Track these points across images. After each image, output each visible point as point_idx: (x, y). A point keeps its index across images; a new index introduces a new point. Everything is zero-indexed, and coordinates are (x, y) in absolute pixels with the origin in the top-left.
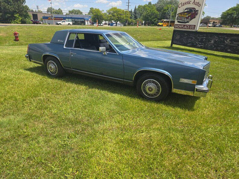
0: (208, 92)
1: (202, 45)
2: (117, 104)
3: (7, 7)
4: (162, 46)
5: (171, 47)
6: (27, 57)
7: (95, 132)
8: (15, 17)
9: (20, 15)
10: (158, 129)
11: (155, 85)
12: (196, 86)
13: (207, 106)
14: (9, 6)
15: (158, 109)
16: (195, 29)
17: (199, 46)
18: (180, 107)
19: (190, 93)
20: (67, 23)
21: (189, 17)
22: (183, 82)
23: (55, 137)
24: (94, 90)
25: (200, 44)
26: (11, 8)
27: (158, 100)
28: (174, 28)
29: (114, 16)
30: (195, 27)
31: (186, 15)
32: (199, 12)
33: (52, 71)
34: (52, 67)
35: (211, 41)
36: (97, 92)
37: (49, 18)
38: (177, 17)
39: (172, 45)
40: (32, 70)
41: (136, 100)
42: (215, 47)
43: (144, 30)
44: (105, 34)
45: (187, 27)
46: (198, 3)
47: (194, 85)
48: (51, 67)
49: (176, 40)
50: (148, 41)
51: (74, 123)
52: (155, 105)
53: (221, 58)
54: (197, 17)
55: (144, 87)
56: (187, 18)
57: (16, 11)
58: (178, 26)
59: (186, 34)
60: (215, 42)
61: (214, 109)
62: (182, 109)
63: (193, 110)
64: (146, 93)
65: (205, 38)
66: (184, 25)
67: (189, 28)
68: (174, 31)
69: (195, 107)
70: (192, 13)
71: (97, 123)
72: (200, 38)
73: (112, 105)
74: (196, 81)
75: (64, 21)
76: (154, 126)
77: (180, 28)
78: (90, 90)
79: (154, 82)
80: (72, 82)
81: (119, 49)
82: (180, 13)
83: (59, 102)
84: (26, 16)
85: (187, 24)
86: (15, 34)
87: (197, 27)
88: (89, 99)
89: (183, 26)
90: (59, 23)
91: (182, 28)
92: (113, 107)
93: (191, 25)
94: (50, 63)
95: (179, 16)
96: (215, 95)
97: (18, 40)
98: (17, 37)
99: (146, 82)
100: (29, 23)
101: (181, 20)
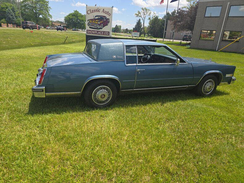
21: (101, 24)
22: (227, 76)
30: (109, 34)
31: (98, 22)
32: (110, 20)
45: (101, 33)
46: (108, 12)
47: (232, 77)
54: (109, 24)
55: (204, 87)
56: (99, 25)
66: (98, 31)
67: (104, 34)
68: (87, 36)
74: (232, 74)
77: (94, 34)
89: (96, 32)
91: (96, 34)
93: (105, 32)
95: (90, 22)
99: (206, 83)
101: (93, 26)
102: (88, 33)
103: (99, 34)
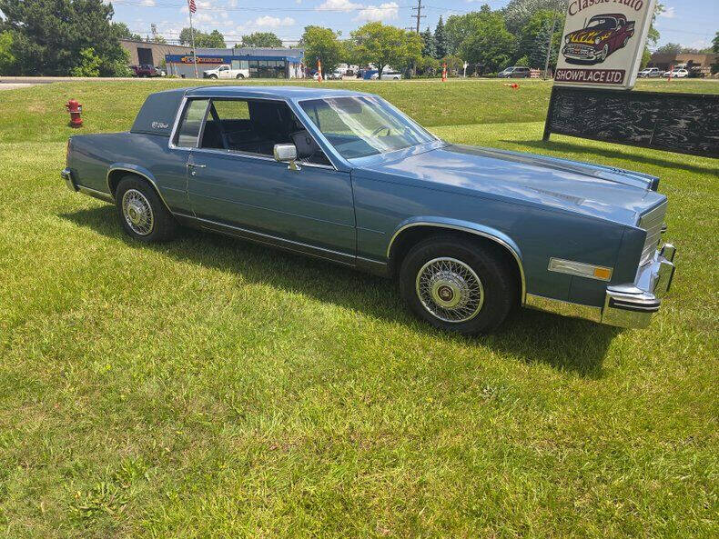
0: (655, 311)
1: (646, 136)
2: (326, 343)
3: (60, 29)
4: (514, 139)
5: (545, 143)
6: (67, 179)
7: (220, 457)
8: (83, 57)
9: (98, 52)
10: (455, 451)
11: (462, 280)
12: (609, 288)
13: (655, 360)
14: (64, 24)
15: (469, 367)
16: (624, 84)
17: (639, 138)
18: (551, 361)
19: (591, 313)
20: (236, 72)
21: (603, 43)
22: (562, 271)
23: (69, 474)
24: (258, 287)
25: (640, 133)
26: (71, 32)
27: (474, 332)
28: (556, 80)
29: (372, 47)
30: (622, 79)
31: (594, 38)
32: (637, 27)
33: (136, 222)
34: (136, 210)
35: (677, 123)
36: (268, 296)
37: (183, 59)
38: (563, 45)
39: (546, 135)
40: (81, 218)
41: (396, 331)
42: (691, 139)
43: (462, 91)
44: (296, 101)
45: (598, 76)
47: (603, 285)
48: (132, 210)
49: (560, 119)
50: (475, 122)
51: (155, 415)
52: (461, 352)
53: (711, 180)
54: (631, 42)
55: (425, 285)
56: (597, 48)
57: (85, 41)
58: (568, 76)
59: (593, 100)
60: (692, 125)
61: (680, 374)
62: (560, 369)
63: (600, 375)
64: (433, 305)
65: (656, 111)
66: (588, 72)
67: (604, 79)
68: (556, 90)
69: (607, 363)
70: (614, 32)
71: (235, 418)
72: (639, 114)
73: (309, 349)
74: (609, 270)
75: (227, 69)
76: (445, 439)
77: (574, 81)
78: (247, 289)
79: (457, 269)
80: (195, 260)
81: (341, 153)
82: (574, 33)
83: (127, 332)
84: (116, 54)
85: (596, 66)
86: (72, 106)
87: (630, 75)
88: (235, 321)
89: (582, 74)
90: (210, 72)
91: (581, 80)
92: (308, 355)
93: (611, 71)
94: (130, 197)
95: (570, 42)
96: (687, 314)
97: (78, 125)
98: (75, 116)
99: (430, 266)
100: (124, 75)
101: (577, 53)
102: (559, 80)
103: (590, 81)
